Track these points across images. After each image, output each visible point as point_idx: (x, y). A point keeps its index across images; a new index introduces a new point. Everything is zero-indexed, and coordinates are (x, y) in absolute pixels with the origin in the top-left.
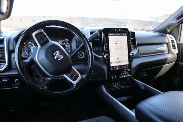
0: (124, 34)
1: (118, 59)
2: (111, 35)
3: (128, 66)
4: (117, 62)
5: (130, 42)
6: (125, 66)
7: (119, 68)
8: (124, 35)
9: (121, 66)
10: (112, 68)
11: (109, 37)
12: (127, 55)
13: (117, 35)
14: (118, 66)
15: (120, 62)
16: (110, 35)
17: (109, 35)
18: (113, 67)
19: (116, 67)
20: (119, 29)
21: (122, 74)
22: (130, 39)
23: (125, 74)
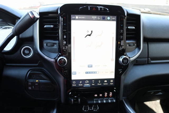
0: (109, 18)
1: (90, 66)
2: (77, 17)
3: (112, 81)
4: (87, 73)
5: (122, 34)
6: (106, 81)
7: (91, 85)
8: (109, 20)
9: (96, 81)
10: (74, 82)
11: (73, 22)
12: (112, 60)
13: (92, 20)
14: (89, 80)
15: (94, 73)
16: (75, 19)
17: (74, 17)
18: (78, 81)
19: (84, 81)
20: (99, 7)
21: (96, 95)
22: (122, 28)
23: (103, 96)
